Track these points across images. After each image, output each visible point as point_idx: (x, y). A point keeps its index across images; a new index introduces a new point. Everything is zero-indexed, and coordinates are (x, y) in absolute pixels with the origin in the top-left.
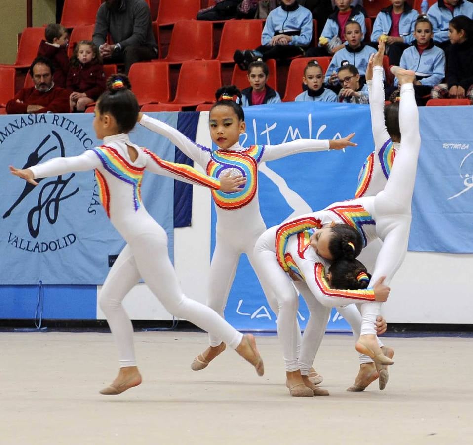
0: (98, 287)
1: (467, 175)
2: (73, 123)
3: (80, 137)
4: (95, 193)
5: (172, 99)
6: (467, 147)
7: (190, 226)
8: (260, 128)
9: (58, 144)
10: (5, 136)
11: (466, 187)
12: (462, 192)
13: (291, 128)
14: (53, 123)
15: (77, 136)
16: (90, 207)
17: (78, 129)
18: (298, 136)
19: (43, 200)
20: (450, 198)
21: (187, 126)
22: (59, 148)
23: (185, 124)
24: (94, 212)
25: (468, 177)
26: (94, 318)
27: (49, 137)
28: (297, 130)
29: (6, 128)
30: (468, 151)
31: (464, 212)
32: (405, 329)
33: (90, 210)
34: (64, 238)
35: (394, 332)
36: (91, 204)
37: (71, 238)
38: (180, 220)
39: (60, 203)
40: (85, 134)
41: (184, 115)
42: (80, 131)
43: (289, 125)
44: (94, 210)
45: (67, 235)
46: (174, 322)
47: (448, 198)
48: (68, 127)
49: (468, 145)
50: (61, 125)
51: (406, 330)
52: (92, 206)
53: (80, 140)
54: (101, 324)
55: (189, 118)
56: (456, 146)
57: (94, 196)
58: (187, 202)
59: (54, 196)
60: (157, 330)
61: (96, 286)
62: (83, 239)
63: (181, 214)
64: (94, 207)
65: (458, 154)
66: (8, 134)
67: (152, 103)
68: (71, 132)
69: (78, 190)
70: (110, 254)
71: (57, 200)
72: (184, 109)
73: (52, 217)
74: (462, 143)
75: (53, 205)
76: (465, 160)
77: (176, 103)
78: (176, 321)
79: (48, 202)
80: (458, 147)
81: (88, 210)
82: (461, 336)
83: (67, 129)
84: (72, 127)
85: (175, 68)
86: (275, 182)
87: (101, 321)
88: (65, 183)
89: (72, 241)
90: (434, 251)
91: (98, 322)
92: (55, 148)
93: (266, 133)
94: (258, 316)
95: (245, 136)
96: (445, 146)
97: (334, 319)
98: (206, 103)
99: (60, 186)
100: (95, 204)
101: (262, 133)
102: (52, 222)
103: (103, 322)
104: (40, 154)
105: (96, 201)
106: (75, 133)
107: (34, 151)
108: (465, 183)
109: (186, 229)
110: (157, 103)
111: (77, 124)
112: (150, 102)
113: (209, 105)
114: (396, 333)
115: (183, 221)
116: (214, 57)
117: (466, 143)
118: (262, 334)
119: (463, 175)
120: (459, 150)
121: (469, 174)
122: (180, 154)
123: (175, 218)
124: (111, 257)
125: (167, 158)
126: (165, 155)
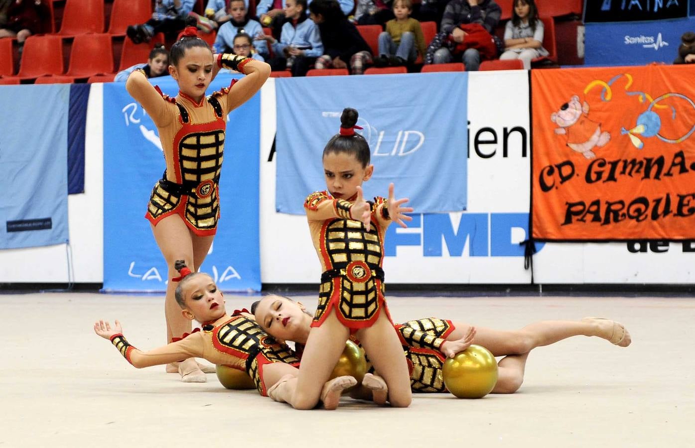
5: (65, 72)
7: (83, 192)
21: (79, 97)
23: (77, 95)
38: (75, 185)
41: (76, 87)
46: (70, 285)
55: (81, 90)
56: (335, 115)
58: (80, 170)
60: (54, 292)
63: (75, 181)
67: (47, 76)
70: (8, 220)
72: (77, 81)
77: (70, 75)
78: (71, 284)
85: (68, 42)
94: (150, 278)
95: (133, 106)
96: (324, 114)
97: (221, 280)
98: (98, 75)
109: (79, 197)
110: (50, 76)
112: (45, 74)
113: (100, 77)
115: (76, 188)
116: (106, 30)
118: (153, 294)
122: (72, 124)
123: (69, 185)
124: (9, 223)
125: (60, 129)
126: (59, 126)
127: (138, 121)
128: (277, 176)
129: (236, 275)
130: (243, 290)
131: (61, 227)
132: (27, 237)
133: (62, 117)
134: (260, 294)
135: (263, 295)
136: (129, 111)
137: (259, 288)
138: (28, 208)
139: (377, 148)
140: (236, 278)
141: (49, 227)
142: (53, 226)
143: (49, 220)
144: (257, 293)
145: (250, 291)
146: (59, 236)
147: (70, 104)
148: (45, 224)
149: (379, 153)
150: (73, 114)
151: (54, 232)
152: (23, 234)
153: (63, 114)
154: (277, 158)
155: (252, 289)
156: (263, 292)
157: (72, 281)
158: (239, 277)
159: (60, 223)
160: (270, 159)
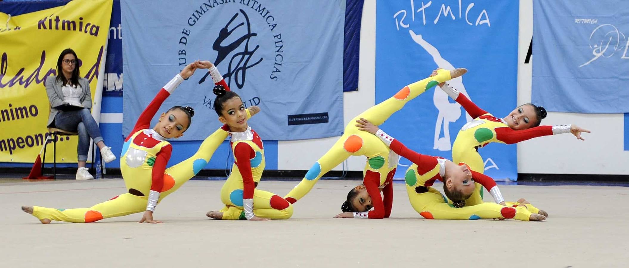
0: (279, 142)
1: (596, 46)
2: (258, 2)
3: (263, 14)
4: (276, 62)
6: (596, 22)
7: (358, 90)
8: (417, 6)
9: (245, 21)
10: (200, 14)
11: (594, 56)
12: (591, 61)
13: (443, 6)
14: (241, 3)
15: (261, 14)
16: (272, 74)
17: (262, 8)
18: (450, 13)
19: (232, 69)
20: (581, 66)
21: (354, 4)
22: (246, 24)
23: (352, 4)
24: (275, 79)
25: (596, 48)
26: (275, 169)
27: (237, 14)
28: (449, 8)
29: (201, 7)
30: (596, 25)
31: (594, 78)
32: (542, 178)
33: (272, 77)
34: (250, 101)
35: (532, 181)
36: (273, 72)
37: (257, 100)
38: (349, 85)
39: (247, 70)
40: (268, 12)
42: (264, 9)
43: (442, 4)
44: (275, 77)
45: (253, 98)
47: (580, 65)
48: (253, 6)
49: (597, 20)
50: (247, 5)
51: (543, 180)
52: (273, 73)
53: (264, 17)
54: (281, 174)
56: (587, 21)
57: (276, 65)
58: (354, 70)
59: (242, 65)
60: (329, 179)
61: (277, 141)
62: (266, 101)
63: (349, 80)
64: (275, 74)
65: (588, 28)
66: (203, 12)
68: (256, 10)
69: (261, 59)
70: (289, 114)
71: (244, 68)
73: (240, 82)
74: (592, 18)
75: (240, 73)
76: (594, 33)
78: (345, 172)
79: (237, 70)
80: (588, 22)
81: (271, 78)
82: (591, 185)
83: (252, 7)
84: (256, 6)
86: (430, 53)
87: (281, 171)
88: (251, 54)
89: (257, 103)
90: (567, 111)
91: (279, 172)
92: (243, 24)
93: (422, 10)
95: (403, 13)
96: (577, 21)
99: (247, 56)
100: (276, 71)
101: (419, 11)
102: (240, 87)
103: (283, 172)
104: (229, 29)
105: (277, 69)
106: (259, 11)
107: (224, 26)
108: (594, 53)
109: (354, 93)
111: (261, 3)
114: (534, 182)
115: (351, 86)
117: (595, 18)
119: (593, 46)
120: (589, 24)
121: (598, 45)
122: (348, 29)
123: (344, 83)
124: (290, 117)
125: (338, 33)
126: (336, 30)
127: (408, 26)
128: (533, 76)
129: (495, 166)
130: (501, 180)
131: (336, 121)
132: (306, 130)
133: (339, 23)
134: (516, 183)
135: (518, 184)
136: (399, 17)
137: (516, 178)
138: (307, 103)
139: (625, 52)
140: (495, 168)
141: (326, 121)
142: (330, 120)
143: (326, 114)
144: (514, 182)
145: (507, 180)
146: (335, 129)
147: (346, 10)
148: (322, 118)
149: (626, 56)
150: (350, 19)
151: (330, 125)
152: (302, 127)
153: (340, 20)
154: (533, 60)
155: (510, 179)
156: (519, 182)
157: (345, 170)
158: (497, 168)
159: (336, 117)
160: (527, 61)
